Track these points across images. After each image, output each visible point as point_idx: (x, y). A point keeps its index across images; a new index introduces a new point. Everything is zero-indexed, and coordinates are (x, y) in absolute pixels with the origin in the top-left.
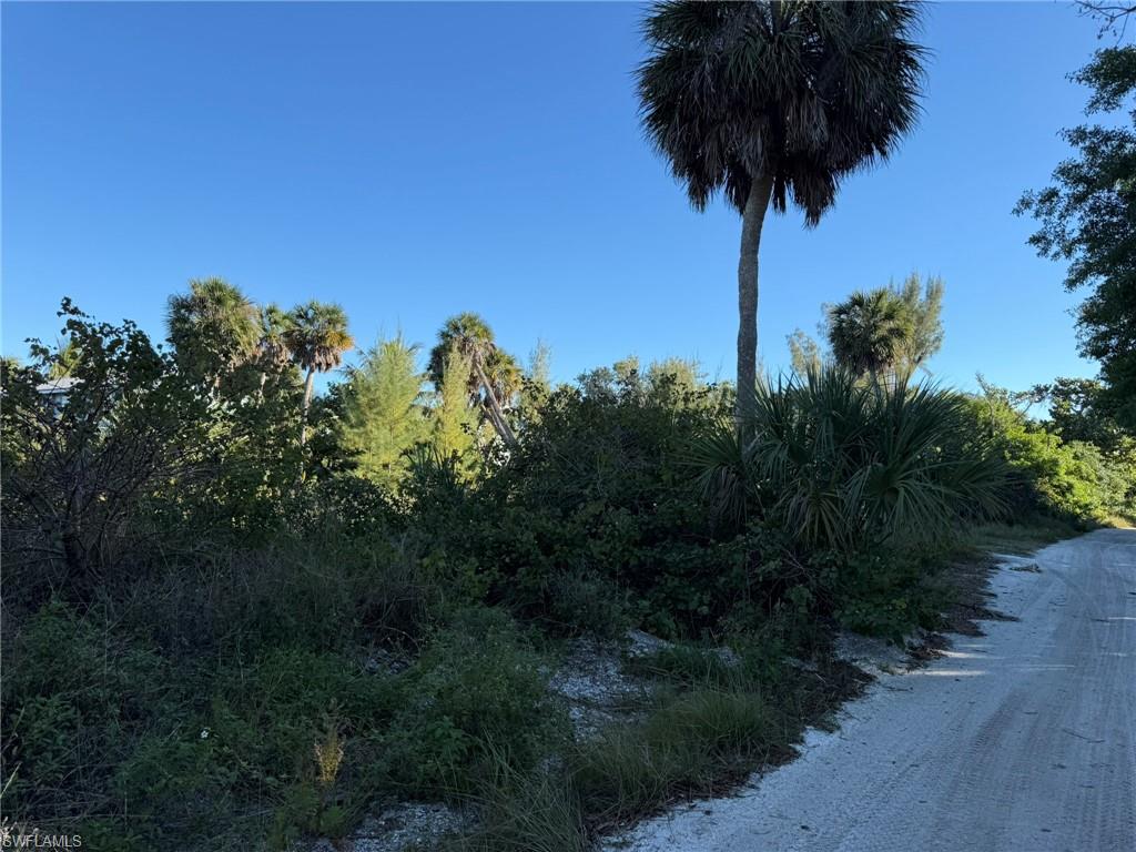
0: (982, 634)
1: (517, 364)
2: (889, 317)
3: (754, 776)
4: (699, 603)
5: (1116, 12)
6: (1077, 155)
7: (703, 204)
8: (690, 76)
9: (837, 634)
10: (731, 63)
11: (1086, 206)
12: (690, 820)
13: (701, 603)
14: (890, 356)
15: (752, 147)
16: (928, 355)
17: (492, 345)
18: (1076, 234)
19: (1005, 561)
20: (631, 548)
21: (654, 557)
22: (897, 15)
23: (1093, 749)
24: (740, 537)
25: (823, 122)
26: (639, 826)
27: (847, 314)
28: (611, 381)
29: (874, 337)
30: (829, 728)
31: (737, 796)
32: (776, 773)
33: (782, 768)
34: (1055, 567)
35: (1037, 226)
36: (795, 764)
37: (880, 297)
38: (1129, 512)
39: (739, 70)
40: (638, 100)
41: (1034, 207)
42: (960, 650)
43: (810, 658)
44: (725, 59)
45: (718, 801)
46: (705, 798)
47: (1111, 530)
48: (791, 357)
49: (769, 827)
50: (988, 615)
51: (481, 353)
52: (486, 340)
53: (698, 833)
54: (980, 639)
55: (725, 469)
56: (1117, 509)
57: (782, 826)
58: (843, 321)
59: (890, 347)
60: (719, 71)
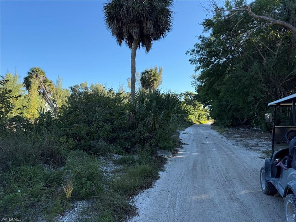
0: (183, 148)
1: (53, 83)
2: (154, 76)
3: (153, 183)
4: (128, 145)
5: (210, 11)
6: (199, 42)
7: (121, 44)
8: (120, 10)
9: (157, 150)
10: (131, 9)
11: (200, 53)
12: (145, 194)
13: (129, 146)
14: (154, 85)
15: (135, 32)
16: (159, 85)
17: (45, 77)
18: (198, 60)
19: (180, 132)
20: (109, 133)
21: (116, 135)
22: (167, 3)
23: (213, 169)
24: (138, 129)
25: (153, 27)
26: (134, 197)
27: (144, 74)
28: (79, 88)
29: (150, 81)
30: (163, 171)
31: (151, 188)
32: (157, 182)
33: (158, 180)
34: (190, 133)
35: (190, 57)
36: (160, 179)
37: (152, 71)
38: (199, 120)
39: (133, 11)
40: (104, 14)
41: (190, 53)
42: (181, 151)
43: (153, 156)
44: (130, 7)
45: (148, 189)
46: (145, 189)
47: (196, 125)
48: (128, 84)
49: (162, 193)
50: (183, 144)
51: (42, 79)
52: (43, 75)
53: (148, 197)
54: (183, 149)
55: (132, 112)
56: (196, 120)
57: (164, 193)
58: (143, 76)
59: (154, 83)
60: (128, 10)
